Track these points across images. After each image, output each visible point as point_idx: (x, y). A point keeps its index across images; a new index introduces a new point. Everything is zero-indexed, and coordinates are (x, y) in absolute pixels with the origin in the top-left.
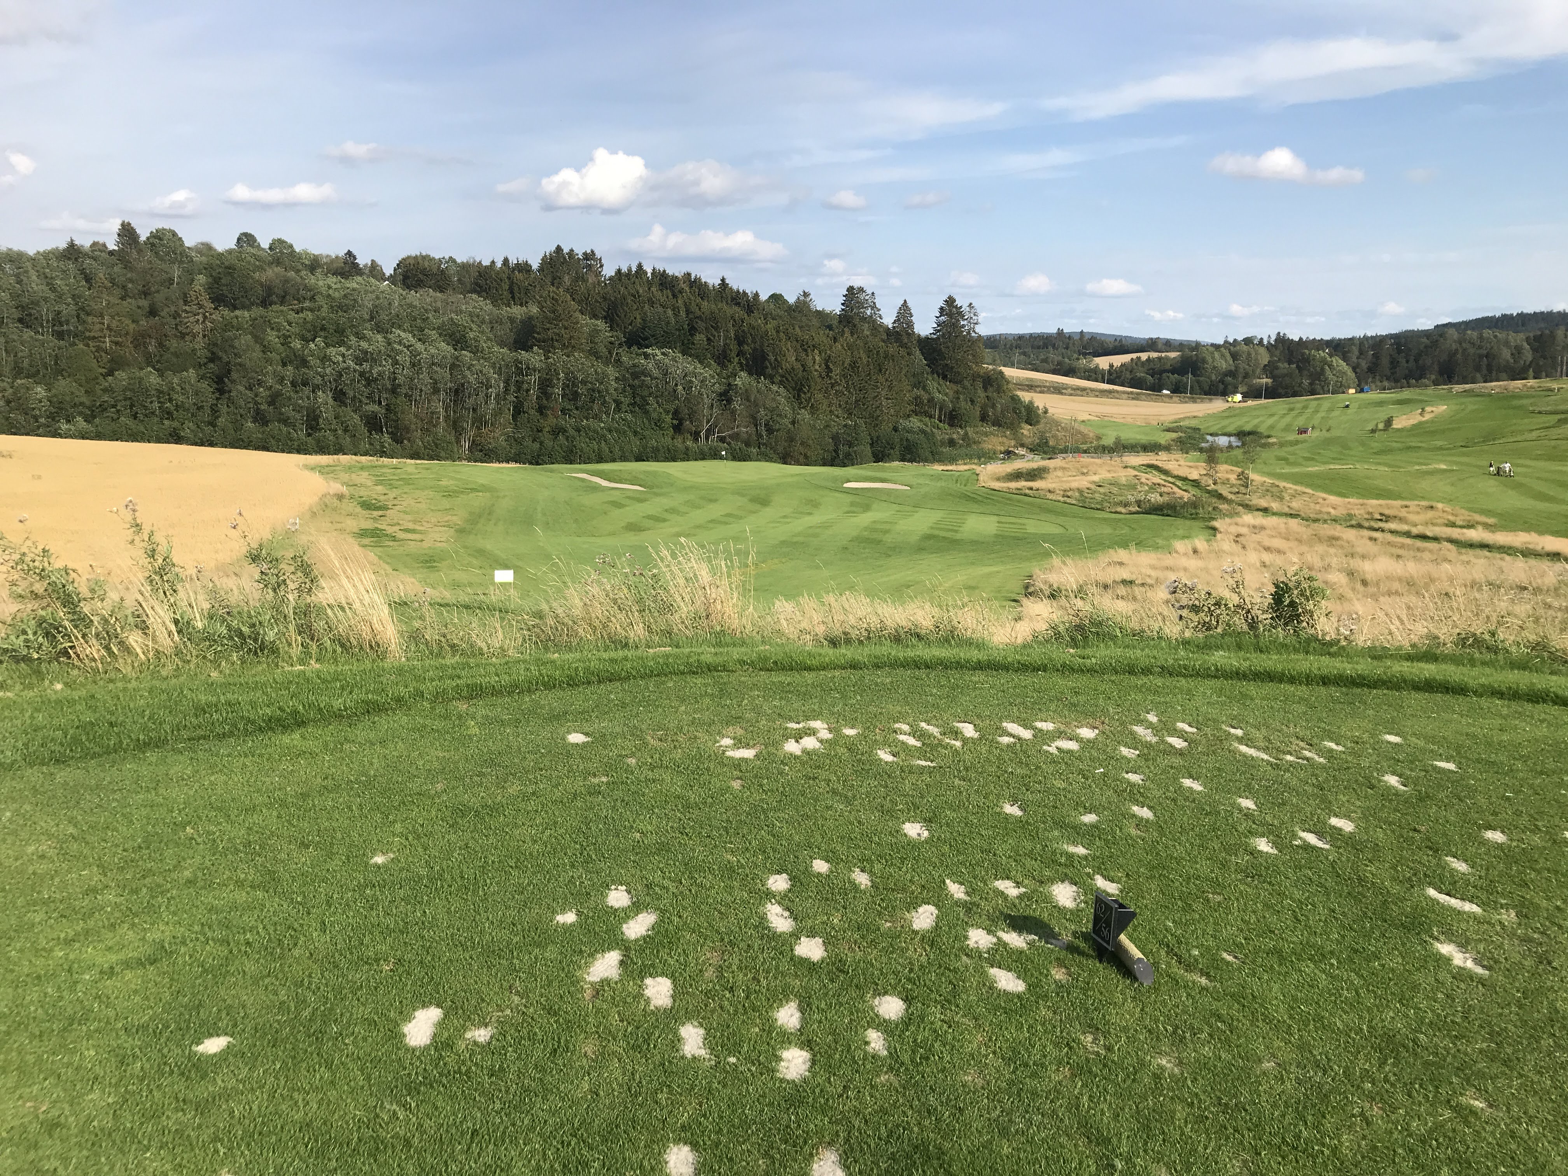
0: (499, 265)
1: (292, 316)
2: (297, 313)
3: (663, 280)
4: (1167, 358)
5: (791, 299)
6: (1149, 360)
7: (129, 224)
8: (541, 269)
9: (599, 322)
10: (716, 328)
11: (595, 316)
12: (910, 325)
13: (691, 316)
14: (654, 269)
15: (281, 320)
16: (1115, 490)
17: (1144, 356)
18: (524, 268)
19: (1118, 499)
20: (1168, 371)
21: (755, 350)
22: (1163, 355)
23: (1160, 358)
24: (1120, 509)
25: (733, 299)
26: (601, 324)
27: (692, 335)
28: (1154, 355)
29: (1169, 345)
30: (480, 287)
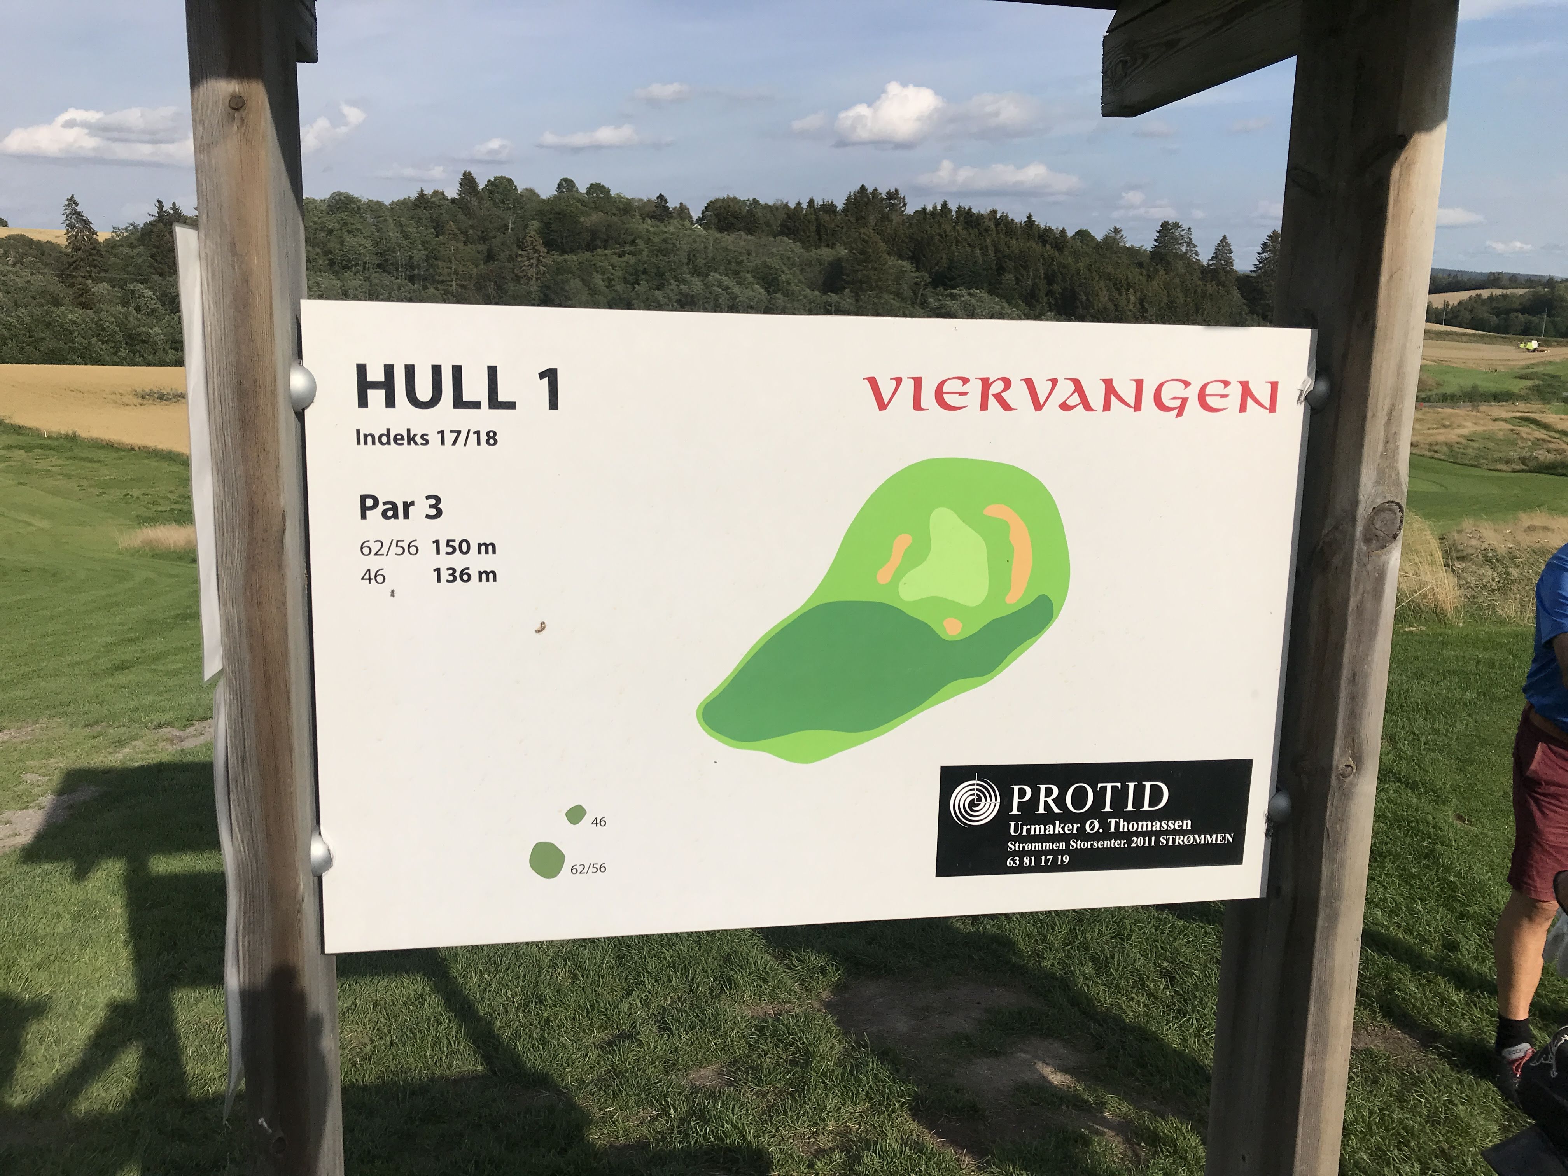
0: (805, 205)
1: (615, 260)
2: (620, 256)
3: (968, 217)
4: (1513, 296)
5: (1099, 235)
6: (1491, 298)
7: (470, 173)
8: (845, 210)
9: (905, 263)
10: (1026, 268)
11: (901, 257)
12: (1229, 262)
13: (999, 255)
14: (959, 207)
15: (606, 264)
16: (1491, 445)
17: (1485, 293)
18: (829, 208)
19: (1496, 455)
20: (1517, 311)
21: (1065, 289)
22: (1509, 292)
23: (1504, 296)
24: (1499, 467)
25: (1040, 237)
26: (907, 265)
27: (1000, 275)
28: (1498, 292)
29: (1514, 280)
30: (789, 229)
